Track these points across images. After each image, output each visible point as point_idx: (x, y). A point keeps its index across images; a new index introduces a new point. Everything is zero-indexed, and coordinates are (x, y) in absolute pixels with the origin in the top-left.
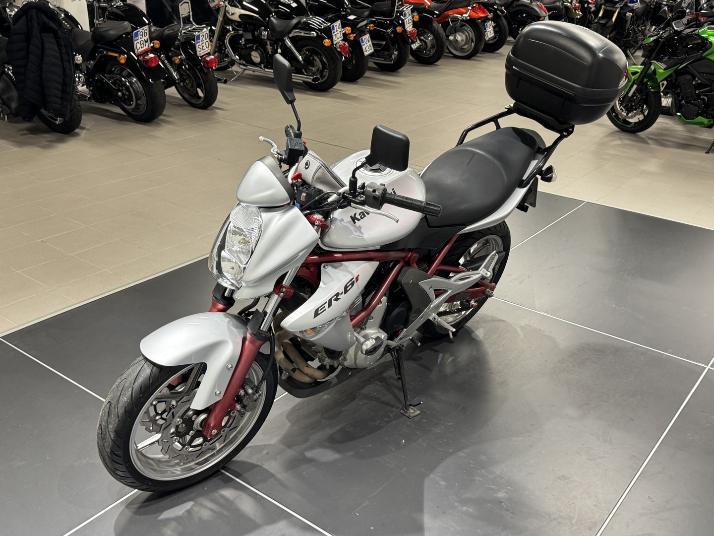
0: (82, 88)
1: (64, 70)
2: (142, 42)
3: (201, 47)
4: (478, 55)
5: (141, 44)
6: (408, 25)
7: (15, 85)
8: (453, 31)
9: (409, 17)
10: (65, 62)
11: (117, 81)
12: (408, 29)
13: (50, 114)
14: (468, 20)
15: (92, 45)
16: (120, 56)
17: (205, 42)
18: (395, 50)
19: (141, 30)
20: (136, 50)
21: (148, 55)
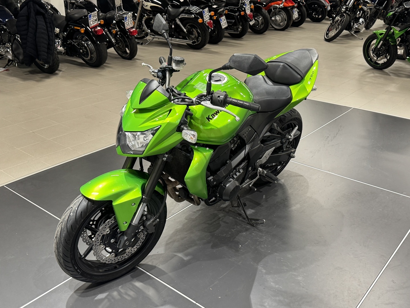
0: (60, 48)
1: (49, 36)
2: (94, 20)
3: (128, 24)
4: (288, 28)
5: (93, 22)
6: (248, 11)
7: (21, 46)
8: (274, 14)
9: (248, 6)
10: (49, 32)
11: (80, 44)
12: (247, 13)
13: (41, 62)
14: (283, 8)
15: (65, 23)
16: (81, 29)
17: (130, 21)
18: (240, 25)
19: (93, 13)
20: (90, 25)
21: (97, 28)
